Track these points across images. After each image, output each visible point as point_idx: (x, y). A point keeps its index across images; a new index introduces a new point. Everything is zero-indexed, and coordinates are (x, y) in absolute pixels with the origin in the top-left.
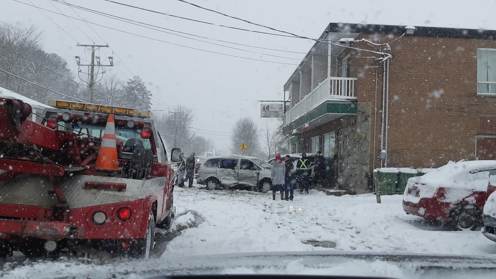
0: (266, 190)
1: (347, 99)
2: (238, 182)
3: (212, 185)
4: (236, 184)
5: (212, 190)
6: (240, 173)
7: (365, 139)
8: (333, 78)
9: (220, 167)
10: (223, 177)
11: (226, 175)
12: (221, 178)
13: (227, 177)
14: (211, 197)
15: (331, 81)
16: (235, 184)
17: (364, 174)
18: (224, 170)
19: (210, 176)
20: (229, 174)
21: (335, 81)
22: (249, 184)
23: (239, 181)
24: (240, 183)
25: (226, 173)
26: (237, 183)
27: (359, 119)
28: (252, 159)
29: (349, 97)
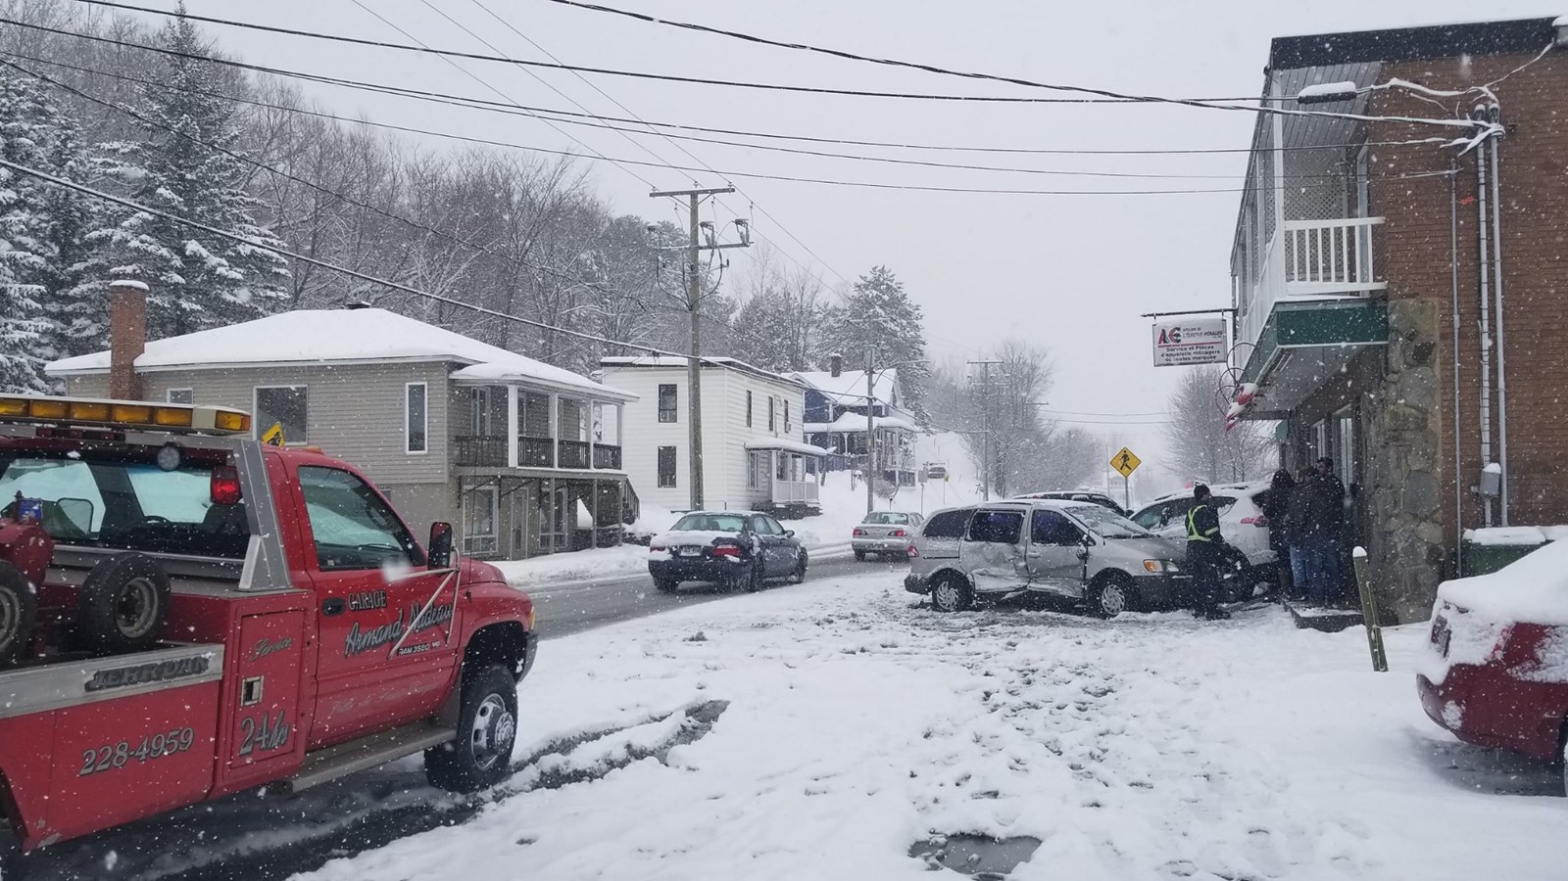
0: (1113, 611)
1: (1352, 293)
2: (1026, 584)
3: (948, 594)
4: (1021, 592)
5: (949, 611)
6: (1030, 557)
7: (1422, 425)
8: (1295, 226)
9: (969, 537)
10: (980, 570)
11: (988, 561)
12: (974, 571)
13: (994, 570)
14: (883, 643)
15: (1288, 235)
16: (1017, 590)
17: (1424, 550)
18: (983, 546)
19: (941, 567)
20: (999, 561)
21: (1301, 233)
22: (1060, 590)
23: (1030, 582)
24: (1034, 586)
25: (991, 557)
26: (1025, 587)
27: (1396, 358)
28: (1067, 509)
29: (1356, 286)
